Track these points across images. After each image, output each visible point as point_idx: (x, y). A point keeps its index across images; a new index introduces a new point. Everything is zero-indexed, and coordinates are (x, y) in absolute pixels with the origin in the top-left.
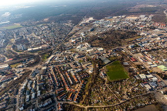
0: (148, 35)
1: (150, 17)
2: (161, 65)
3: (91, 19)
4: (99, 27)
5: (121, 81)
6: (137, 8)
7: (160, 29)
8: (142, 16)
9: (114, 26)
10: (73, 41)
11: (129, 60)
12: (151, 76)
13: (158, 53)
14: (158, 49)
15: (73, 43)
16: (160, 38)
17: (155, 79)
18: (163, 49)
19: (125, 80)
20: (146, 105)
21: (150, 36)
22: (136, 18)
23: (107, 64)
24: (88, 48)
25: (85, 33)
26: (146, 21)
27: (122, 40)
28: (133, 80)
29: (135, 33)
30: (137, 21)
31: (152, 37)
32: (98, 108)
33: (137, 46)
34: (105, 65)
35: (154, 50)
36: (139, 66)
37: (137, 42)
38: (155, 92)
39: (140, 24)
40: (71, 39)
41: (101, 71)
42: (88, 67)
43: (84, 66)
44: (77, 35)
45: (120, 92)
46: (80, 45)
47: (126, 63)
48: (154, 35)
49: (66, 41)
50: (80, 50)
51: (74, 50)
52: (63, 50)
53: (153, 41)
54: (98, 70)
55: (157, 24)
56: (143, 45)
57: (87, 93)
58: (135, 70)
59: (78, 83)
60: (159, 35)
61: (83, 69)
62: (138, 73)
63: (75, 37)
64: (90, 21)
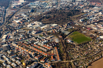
0: (90, 11)
5: (88, 43)
7: (98, 7)
9: (55, 7)
11: (85, 30)
19: (90, 41)
24: (41, 26)
25: (25, 14)
26: (82, 1)
27: (70, 17)
28: (97, 41)
29: (78, 11)
31: (95, 13)
32: (81, 60)
33: (86, 20)
34: (67, 35)
35: (101, 21)
36: (96, 32)
37: (84, 17)
39: (79, 4)
40: (13, 20)
41: (66, 39)
42: (52, 39)
43: (47, 39)
44: (18, 16)
45: (92, 49)
46: (30, 24)
47: (85, 32)
48: (95, 11)
49: (9, 22)
50: (33, 28)
51: (26, 28)
52: (13, 30)
53: (98, 16)
54: (64, 39)
55: (93, 4)
56: (91, 18)
57: (66, 54)
58: (94, 35)
59: (52, 50)
60: (100, 11)
61: (49, 40)
62: (98, 36)
63: (17, 18)
64: (22, 4)
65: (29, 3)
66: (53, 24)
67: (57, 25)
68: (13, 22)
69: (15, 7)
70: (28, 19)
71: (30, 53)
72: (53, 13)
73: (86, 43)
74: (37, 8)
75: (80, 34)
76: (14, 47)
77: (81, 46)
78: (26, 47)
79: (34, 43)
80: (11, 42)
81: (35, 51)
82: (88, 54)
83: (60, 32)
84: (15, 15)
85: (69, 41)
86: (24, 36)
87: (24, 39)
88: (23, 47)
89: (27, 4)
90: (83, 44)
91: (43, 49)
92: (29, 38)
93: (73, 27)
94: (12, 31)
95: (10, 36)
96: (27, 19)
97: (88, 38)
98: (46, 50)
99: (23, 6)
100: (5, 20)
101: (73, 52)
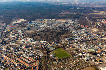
0: (77, 32)
1: (76, 21)
2: (90, 48)
3: (23, 20)
4: (34, 26)
5: (67, 58)
7: (85, 29)
8: (69, 20)
9: (49, 26)
10: (13, 37)
12: (86, 54)
13: (87, 43)
14: (87, 41)
16: (87, 34)
17: (88, 55)
18: (90, 41)
19: (69, 57)
20: (86, 67)
21: (80, 33)
22: (65, 21)
23: (53, 50)
24: (32, 41)
25: (22, 31)
26: (73, 24)
27: (59, 36)
28: (75, 57)
29: (68, 31)
30: (67, 23)
31: (81, 34)
33: (72, 39)
35: (84, 41)
36: (76, 50)
37: (71, 37)
38: (89, 61)
39: (70, 26)
40: (9, 35)
41: (49, 54)
42: (38, 53)
43: (34, 52)
44: (15, 32)
45: (68, 63)
46: (23, 39)
47: (67, 49)
48: (82, 32)
49: (6, 37)
50: (24, 43)
52: (7, 43)
53: (83, 36)
54: (47, 54)
55: (82, 26)
56: (76, 38)
57: (45, 66)
58: (75, 52)
59: (34, 62)
60: (85, 33)
61: (34, 54)
62: (77, 53)
63: (14, 33)
64: (22, 22)
65: (27, 22)
66: (43, 40)
67: (45, 42)
68: (9, 36)
69: (14, 25)
70: (23, 35)
71: (15, 63)
72: (45, 31)
73: (66, 59)
74: (33, 27)
75: (63, 50)
76: (3, 57)
77: (61, 60)
78: (13, 58)
79: (21, 55)
80: (2, 53)
81: (20, 62)
82: (64, 68)
83: (46, 48)
84: (13, 31)
85: (51, 56)
86: (14, 49)
87: (13, 51)
88: (10, 58)
89: (25, 22)
90: (62, 59)
91: (27, 61)
92: (18, 50)
93: (59, 45)
94: (5, 45)
95: (2, 48)
96: (21, 35)
97: (69, 54)
98: (29, 62)
99: (22, 24)
100: (3, 35)
101: (52, 65)
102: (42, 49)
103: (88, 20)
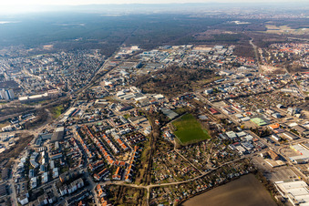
0: (230, 75)
1: (231, 48)
2: (255, 117)
3: (135, 48)
4: (152, 61)
5: (200, 144)
6: (209, 33)
7: (248, 67)
8: (218, 47)
9: (177, 61)
10: (107, 84)
11: (207, 112)
12: (243, 133)
13: (249, 101)
14: (248, 96)
15: (108, 87)
16: (249, 79)
17: (249, 137)
18: (255, 95)
19: (205, 141)
20: (241, 175)
21: (234, 76)
22: (209, 49)
23: (173, 119)
24: (137, 95)
25: (127, 70)
26: (225, 54)
27: (193, 82)
28: (218, 141)
29: (211, 72)
30: (211, 53)
31: (238, 78)
32: (168, 186)
33: (217, 91)
34: (170, 121)
35: (242, 96)
36: (223, 121)
37: (216, 84)
38: (251, 156)
39: (217, 59)
40: (102, 80)
41: (163, 130)
42: (142, 125)
43: (133, 124)
44: (114, 74)
45: (201, 160)
46: (123, 90)
47: (204, 117)
48: (240, 74)
49: (94, 84)
50: (123, 98)
51: (112, 98)
52: (91, 99)
53: (240, 84)
54: (159, 129)
55: (242, 60)
56: (226, 89)
57: (147, 165)
58: (219, 126)
59: (128, 150)
60: (247, 76)
61: (133, 128)
62: (224, 130)
63: (111, 76)
64: (133, 52)
65: (142, 52)
66: (158, 93)
67: (162, 96)
68: (101, 83)
69: (119, 58)
72: (168, 72)
73: (196, 144)
74: (150, 62)
75: (194, 120)
76: (71, 134)
77: (185, 149)
79: (106, 132)
80: (73, 124)
81: (98, 150)
83: (161, 112)
84: (111, 71)
85: (167, 134)
86: (100, 113)
88: (84, 137)
89: (138, 53)
90: (189, 146)
92: (105, 117)
93: (188, 105)
94: (88, 102)
95: (80, 111)
96: (123, 80)
97: (205, 131)
99: (132, 56)
100: (92, 79)
101: (164, 162)
102: (151, 116)
103: (255, 47)
